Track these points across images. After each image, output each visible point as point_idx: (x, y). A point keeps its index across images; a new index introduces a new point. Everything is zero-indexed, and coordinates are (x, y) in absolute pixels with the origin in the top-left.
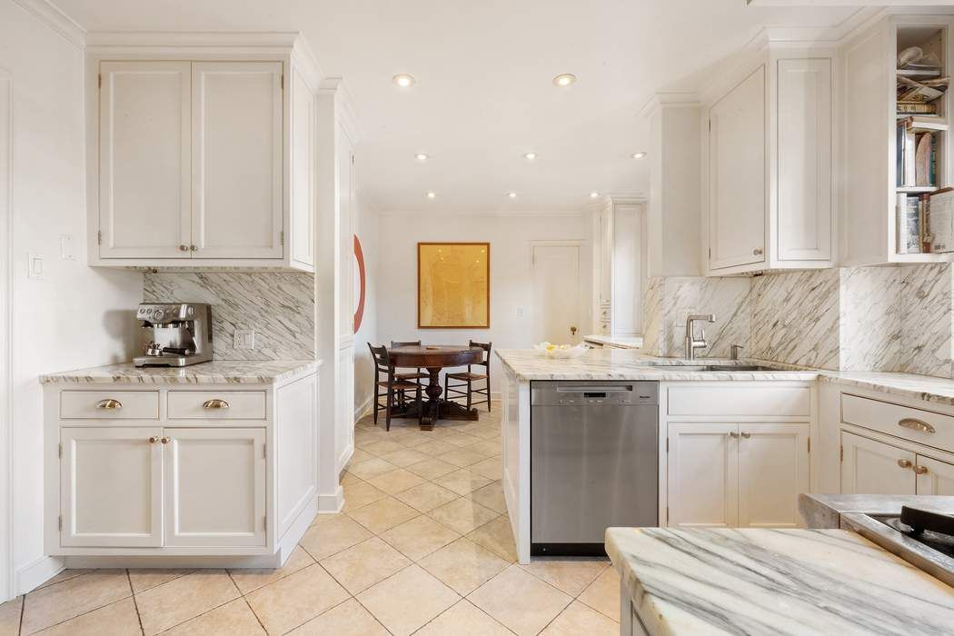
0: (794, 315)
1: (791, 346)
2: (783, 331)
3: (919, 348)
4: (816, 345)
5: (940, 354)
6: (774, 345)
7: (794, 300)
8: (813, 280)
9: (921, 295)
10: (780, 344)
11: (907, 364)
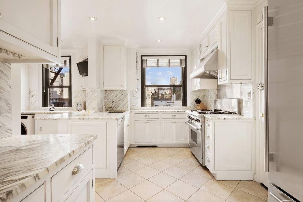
0: (118, 100)
1: (117, 106)
2: (115, 103)
3: (133, 105)
4: (124, 106)
5: (137, 106)
6: (113, 107)
7: (118, 97)
8: (123, 92)
9: (134, 96)
10: (114, 107)
11: (131, 108)
